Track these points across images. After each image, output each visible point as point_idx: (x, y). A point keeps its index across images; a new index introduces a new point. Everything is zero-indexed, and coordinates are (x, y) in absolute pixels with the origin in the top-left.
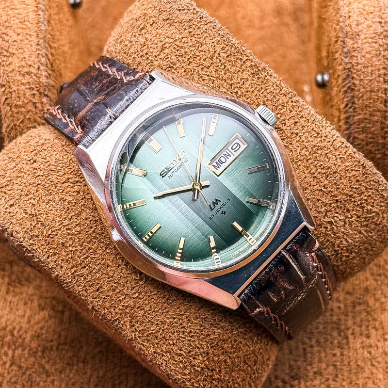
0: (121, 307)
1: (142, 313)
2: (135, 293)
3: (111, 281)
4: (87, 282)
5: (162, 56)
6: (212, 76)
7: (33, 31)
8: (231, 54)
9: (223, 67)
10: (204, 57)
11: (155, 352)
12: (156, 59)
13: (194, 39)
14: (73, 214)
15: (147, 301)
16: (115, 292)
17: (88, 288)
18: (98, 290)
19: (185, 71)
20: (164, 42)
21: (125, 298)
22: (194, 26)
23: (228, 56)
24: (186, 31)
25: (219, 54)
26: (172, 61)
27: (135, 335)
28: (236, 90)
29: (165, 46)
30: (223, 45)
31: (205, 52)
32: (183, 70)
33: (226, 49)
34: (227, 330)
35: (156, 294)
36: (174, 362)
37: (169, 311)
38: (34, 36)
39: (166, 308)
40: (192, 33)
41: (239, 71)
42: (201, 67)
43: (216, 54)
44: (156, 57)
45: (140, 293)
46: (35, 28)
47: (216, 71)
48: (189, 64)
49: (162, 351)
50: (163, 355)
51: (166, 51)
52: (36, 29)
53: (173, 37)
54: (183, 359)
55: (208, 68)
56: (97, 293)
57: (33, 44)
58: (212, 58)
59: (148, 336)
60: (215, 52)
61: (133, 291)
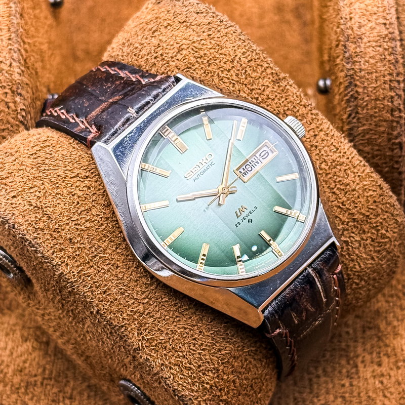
1: (150, 320)
5: (179, 57)
6: (233, 80)
7: (4, 25)
8: (252, 60)
9: (244, 71)
10: (225, 60)
11: (162, 364)
12: (173, 60)
13: (213, 42)
19: (205, 73)
22: (213, 29)
23: (249, 61)
24: (205, 34)
25: (240, 59)
26: (190, 62)
27: (142, 344)
28: (257, 96)
29: (182, 47)
30: (244, 50)
31: (225, 55)
32: (202, 71)
33: (247, 54)
34: (238, 347)
36: (182, 376)
37: (180, 320)
38: (5, 30)
39: (177, 317)
40: (212, 36)
41: (260, 77)
42: (222, 69)
43: (237, 59)
44: (172, 57)
46: (6, 22)
47: (237, 75)
48: (209, 66)
49: (170, 363)
50: (170, 368)
51: (184, 52)
52: (8, 22)
53: (191, 38)
54: (192, 373)
55: (229, 71)
57: (4, 39)
58: (232, 61)
59: (156, 345)
60: (236, 56)
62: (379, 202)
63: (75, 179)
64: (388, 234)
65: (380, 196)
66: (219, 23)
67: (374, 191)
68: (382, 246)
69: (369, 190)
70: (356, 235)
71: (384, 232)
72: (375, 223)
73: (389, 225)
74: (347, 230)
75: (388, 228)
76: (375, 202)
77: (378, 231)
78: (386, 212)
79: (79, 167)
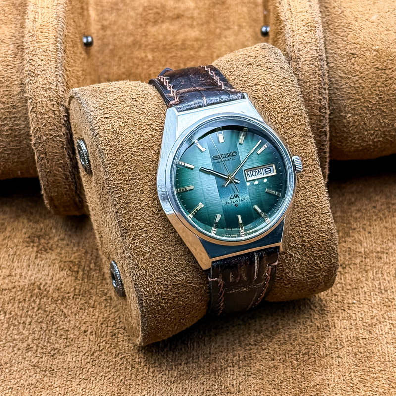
0: (134, 223)
1: (144, 235)
2: (148, 220)
3: (139, 203)
4: (124, 194)
5: (254, 88)
6: (277, 120)
8: (296, 114)
9: (287, 118)
10: (279, 105)
11: (137, 265)
12: (249, 87)
13: (280, 91)
14: (142, 148)
15: (152, 230)
16: (137, 212)
17: (122, 198)
18: (127, 204)
19: (263, 106)
20: (260, 81)
21: (140, 219)
22: (284, 83)
23: (294, 114)
24: (278, 83)
25: (290, 109)
26: (258, 94)
27: (131, 246)
28: (286, 138)
29: (260, 83)
30: (295, 106)
31: (282, 102)
32: (262, 105)
33: (296, 109)
34: (188, 280)
35: (161, 230)
36: (144, 278)
37: (162, 245)
39: (161, 242)
40: (281, 87)
41: (295, 127)
42: (275, 110)
43: (288, 109)
44: (250, 86)
45: (151, 222)
47: (282, 118)
48: (268, 104)
49: (142, 266)
50: (140, 270)
51: (259, 87)
53: (267, 81)
54: (151, 280)
55: (278, 113)
56: (125, 205)
58: (284, 109)
59: (139, 252)
60: (288, 106)
61: (148, 219)
62: (326, 243)
63: (148, 127)
64: (321, 265)
65: (329, 240)
66: (290, 81)
67: (326, 234)
68: (313, 270)
69: (324, 232)
70: (300, 255)
71: (319, 262)
72: (316, 254)
73: (325, 260)
74: (295, 248)
75: (323, 261)
76: (323, 241)
77: (316, 260)
78: (327, 251)
79: (155, 121)
